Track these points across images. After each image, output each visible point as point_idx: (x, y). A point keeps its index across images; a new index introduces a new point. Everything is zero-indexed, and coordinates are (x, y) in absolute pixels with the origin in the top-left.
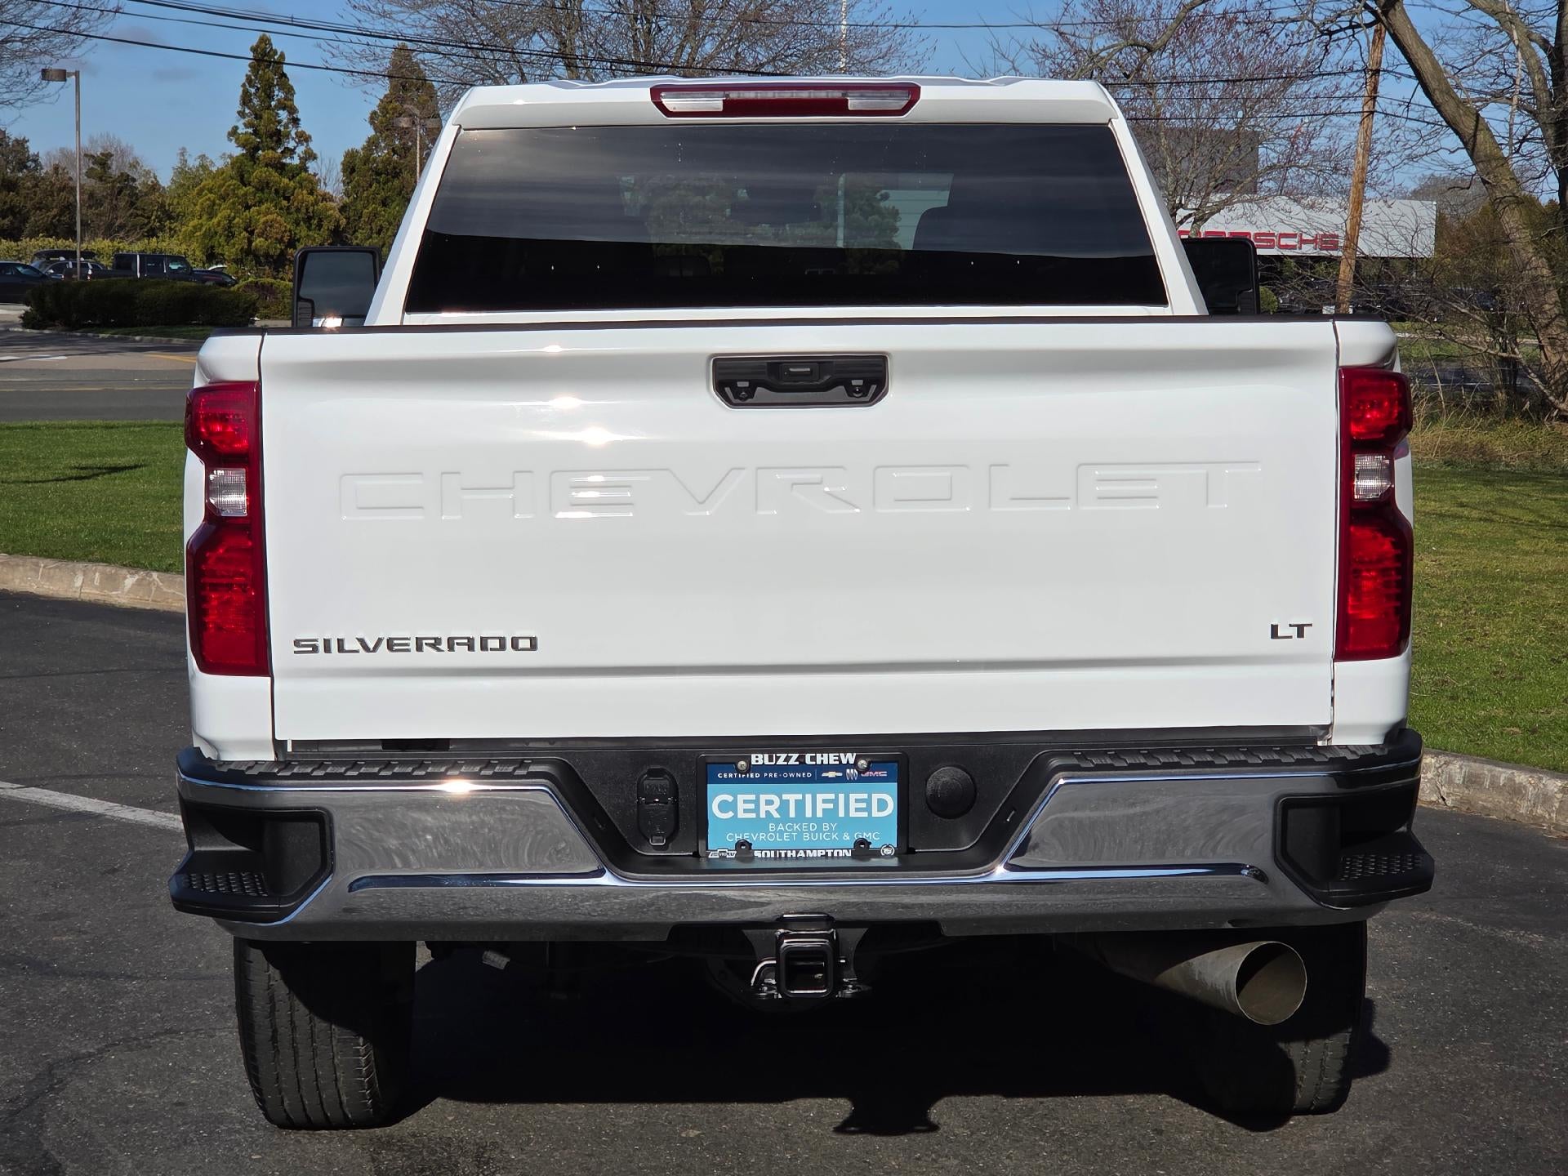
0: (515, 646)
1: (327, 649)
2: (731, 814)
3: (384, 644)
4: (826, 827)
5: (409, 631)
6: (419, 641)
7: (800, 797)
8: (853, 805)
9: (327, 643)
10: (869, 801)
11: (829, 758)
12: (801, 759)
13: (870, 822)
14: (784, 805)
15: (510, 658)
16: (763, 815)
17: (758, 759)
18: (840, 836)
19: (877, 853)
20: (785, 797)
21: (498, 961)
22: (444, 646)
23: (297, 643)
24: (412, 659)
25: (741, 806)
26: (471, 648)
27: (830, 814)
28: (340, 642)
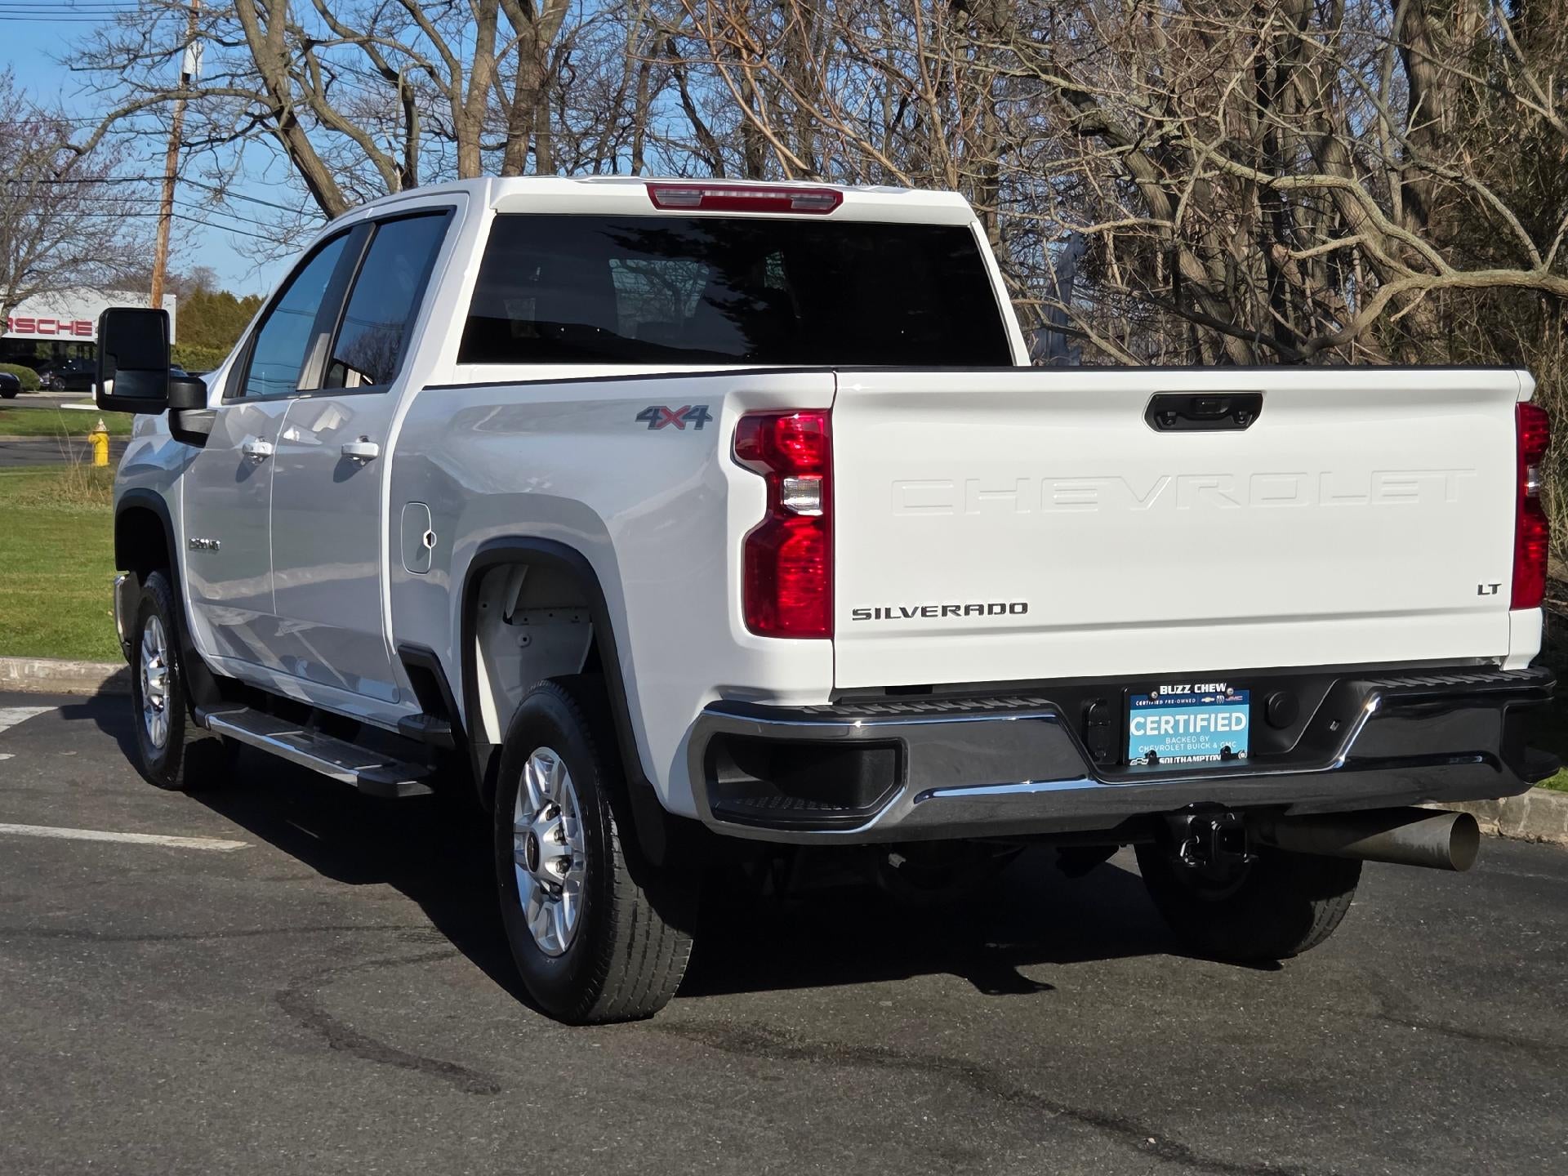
0: (1012, 611)
1: (878, 616)
2: (1142, 732)
3: (919, 611)
4: (1202, 738)
5: (935, 601)
6: (945, 609)
7: (1186, 717)
8: (1220, 722)
9: (878, 611)
10: (1230, 719)
11: (1209, 688)
12: (1192, 689)
13: (1231, 734)
14: (1177, 723)
15: (1008, 619)
16: (1163, 732)
17: (1165, 690)
18: (1212, 745)
19: (1235, 756)
20: (1177, 717)
21: (896, 860)
22: (962, 612)
23: (855, 612)
24: (940, 622)
25: (1149, 726)
26: (981, 612)
27: (1205, 729)
28: (888, 611)
